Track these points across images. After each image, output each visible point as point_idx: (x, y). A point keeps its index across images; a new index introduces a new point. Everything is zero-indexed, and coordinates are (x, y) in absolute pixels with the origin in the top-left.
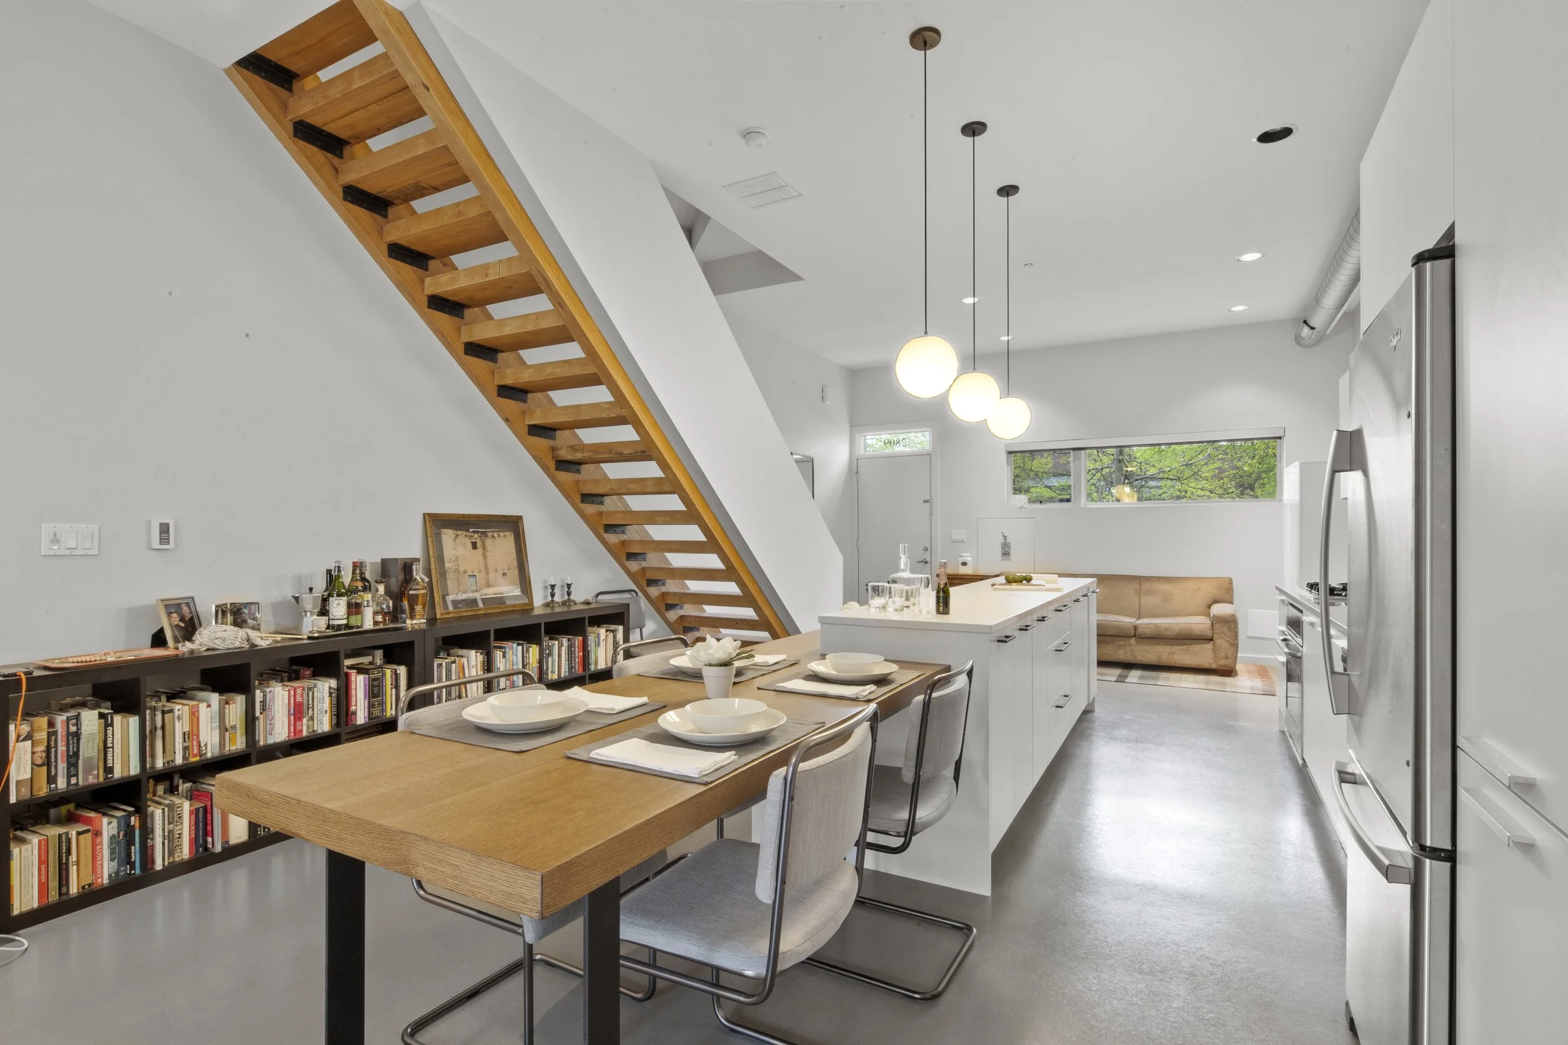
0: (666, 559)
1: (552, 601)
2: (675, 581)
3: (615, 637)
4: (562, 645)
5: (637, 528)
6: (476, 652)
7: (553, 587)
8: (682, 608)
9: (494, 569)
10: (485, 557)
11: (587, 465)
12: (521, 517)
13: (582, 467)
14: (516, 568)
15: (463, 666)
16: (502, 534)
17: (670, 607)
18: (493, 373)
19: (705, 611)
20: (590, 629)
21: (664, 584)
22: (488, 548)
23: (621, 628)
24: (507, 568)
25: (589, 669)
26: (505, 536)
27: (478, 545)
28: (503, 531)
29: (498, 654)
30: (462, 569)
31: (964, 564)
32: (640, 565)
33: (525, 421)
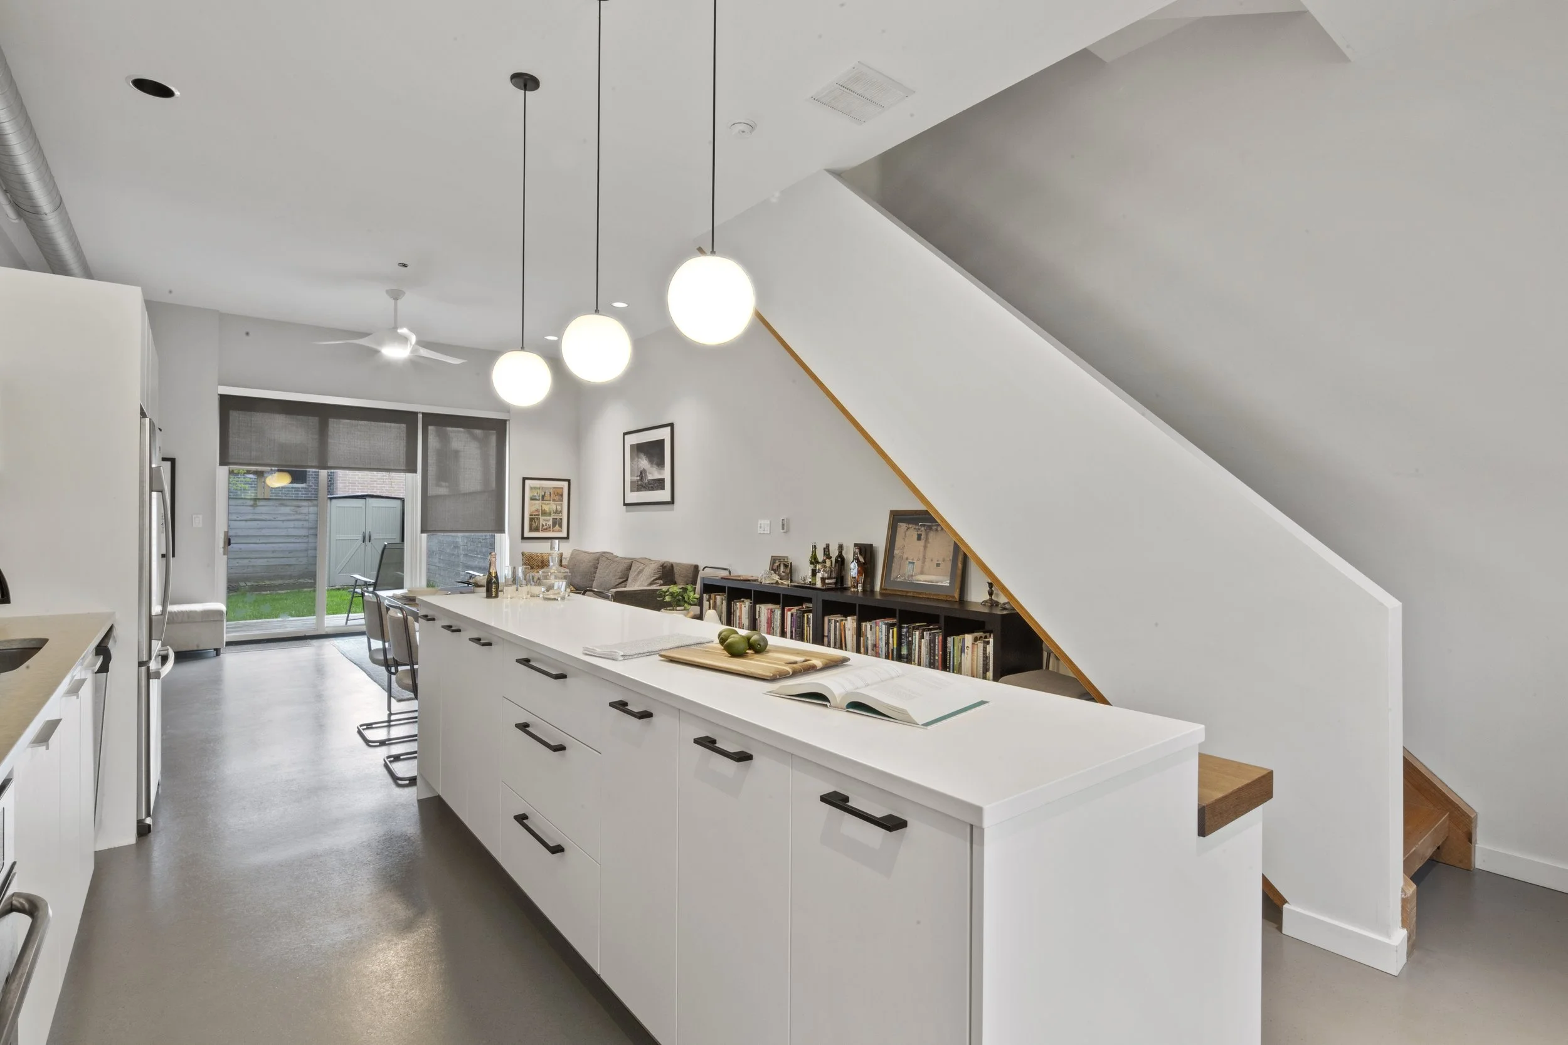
9: (930, 559)
10: (925, 547)
14: (950, 560)
22: (930, 540)
23: (991, 640)
24: (942, 560)
27: (922, 537)
30: (905, 556)
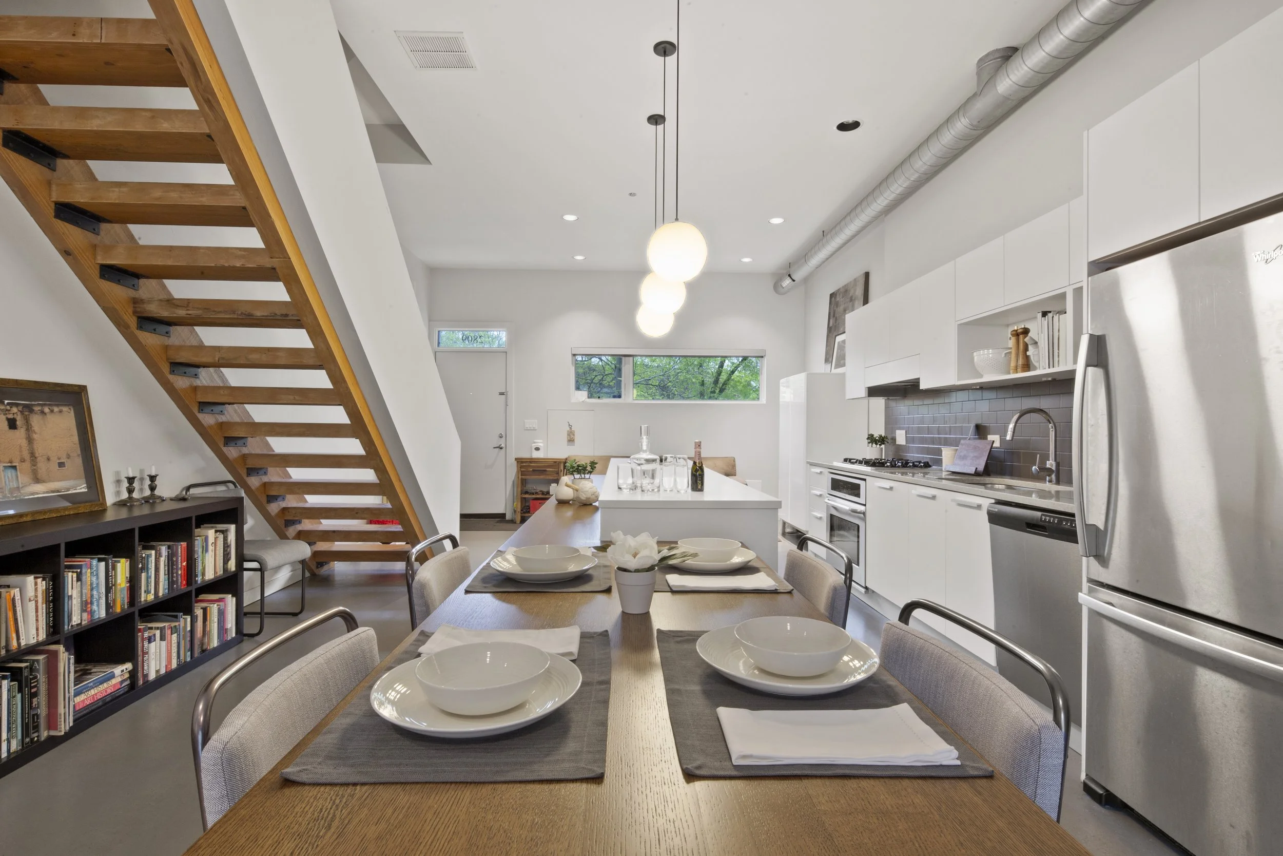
0: (267, 445)
1: (130, 498)
2: (278, 469)
3: (225, 539)
4: (160, 556)
5: (237, 408)
6: (35, 578)
7: (131, 480)
8: (284, 499)
9: (45, 457)
10: (30, 440)
11: (178, 328)
12: (85, 387)
13: (173, 329)
14: (78, 456)
15: (13, 600)
16: (56, 409)
17: (271, 499)
18: (49, 183)
19: (306, 501)
20: (197, 531)
21: (265, 473)
22: (35, 428)
23: (232, 528)
24: (65, 456)
25: (196, 582)
26: (61, 412)
27: (17, 423)
28: (57, 405)
29: (70, 576)
31: (537, 449)
32: (240, 451)
33: (95, 258)
